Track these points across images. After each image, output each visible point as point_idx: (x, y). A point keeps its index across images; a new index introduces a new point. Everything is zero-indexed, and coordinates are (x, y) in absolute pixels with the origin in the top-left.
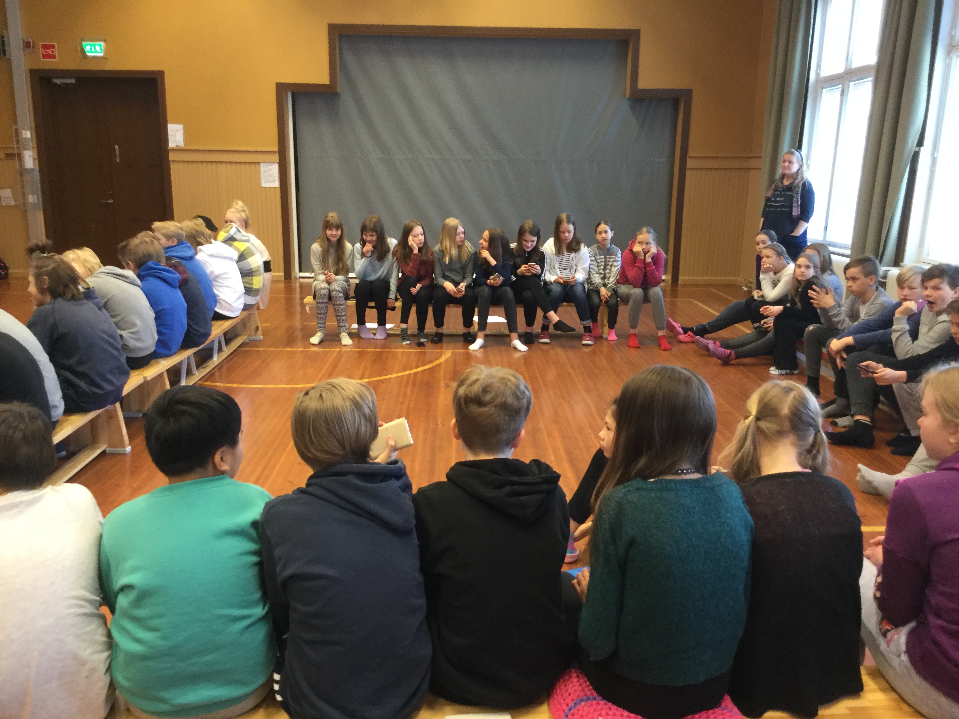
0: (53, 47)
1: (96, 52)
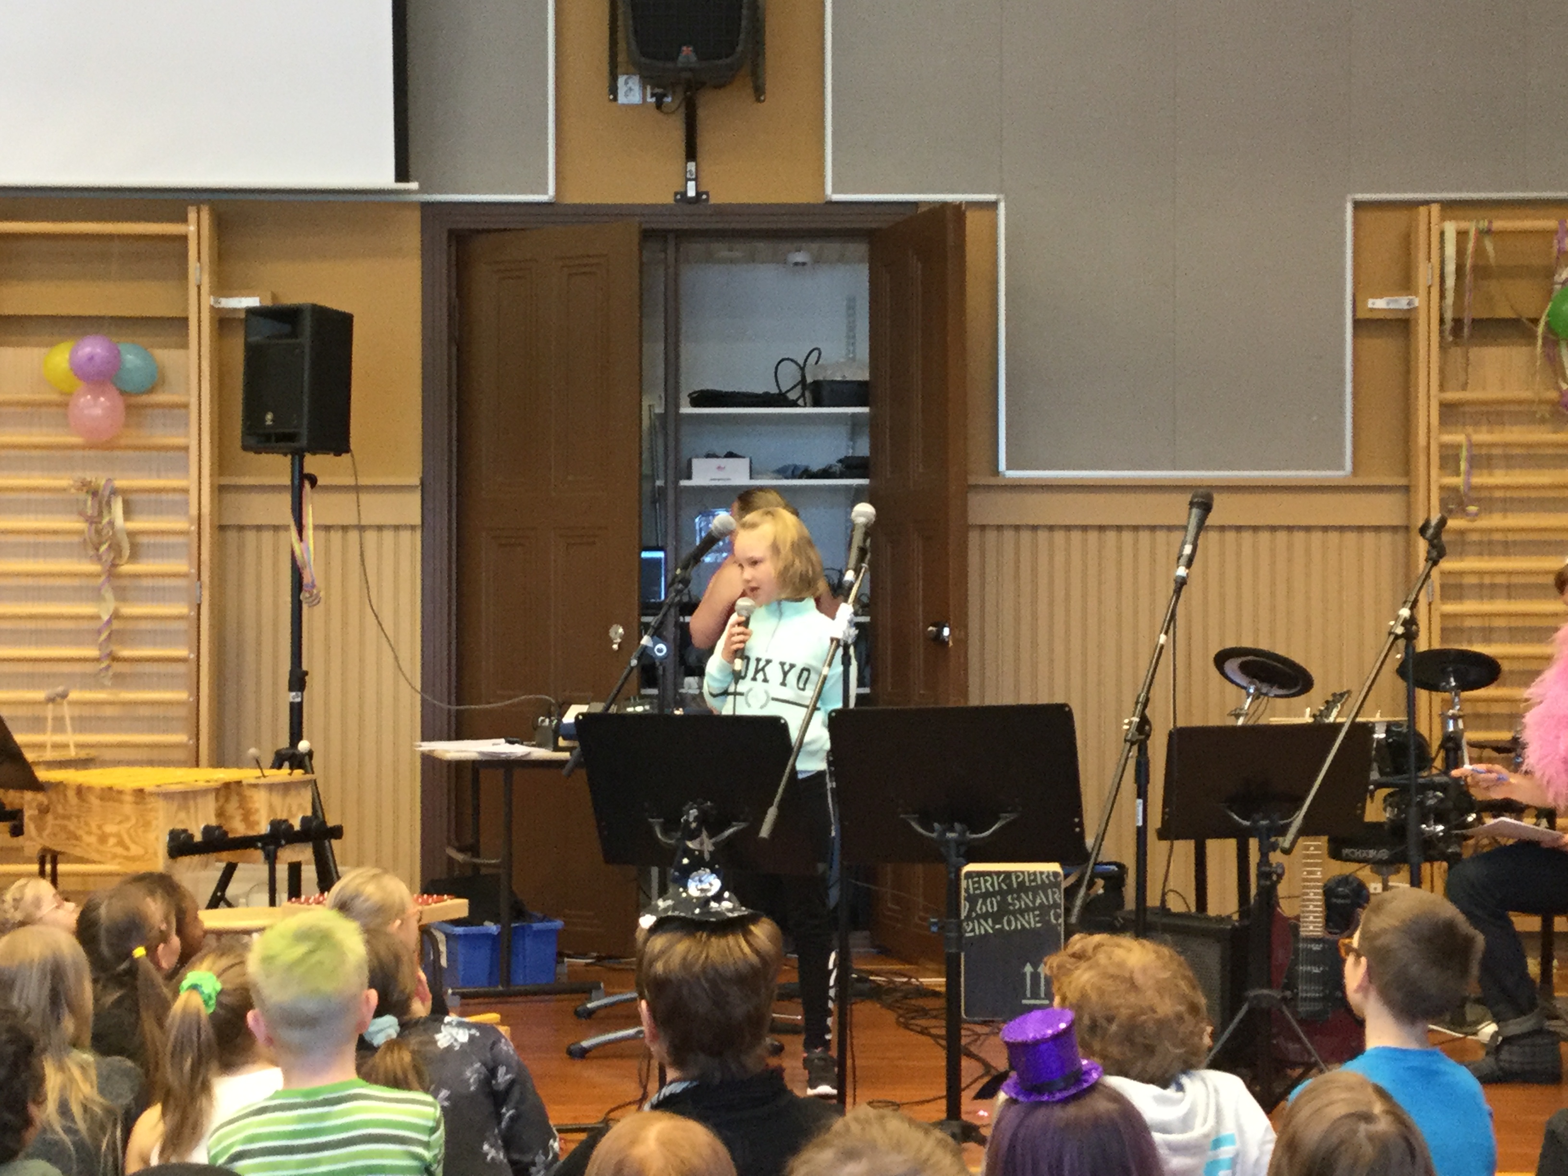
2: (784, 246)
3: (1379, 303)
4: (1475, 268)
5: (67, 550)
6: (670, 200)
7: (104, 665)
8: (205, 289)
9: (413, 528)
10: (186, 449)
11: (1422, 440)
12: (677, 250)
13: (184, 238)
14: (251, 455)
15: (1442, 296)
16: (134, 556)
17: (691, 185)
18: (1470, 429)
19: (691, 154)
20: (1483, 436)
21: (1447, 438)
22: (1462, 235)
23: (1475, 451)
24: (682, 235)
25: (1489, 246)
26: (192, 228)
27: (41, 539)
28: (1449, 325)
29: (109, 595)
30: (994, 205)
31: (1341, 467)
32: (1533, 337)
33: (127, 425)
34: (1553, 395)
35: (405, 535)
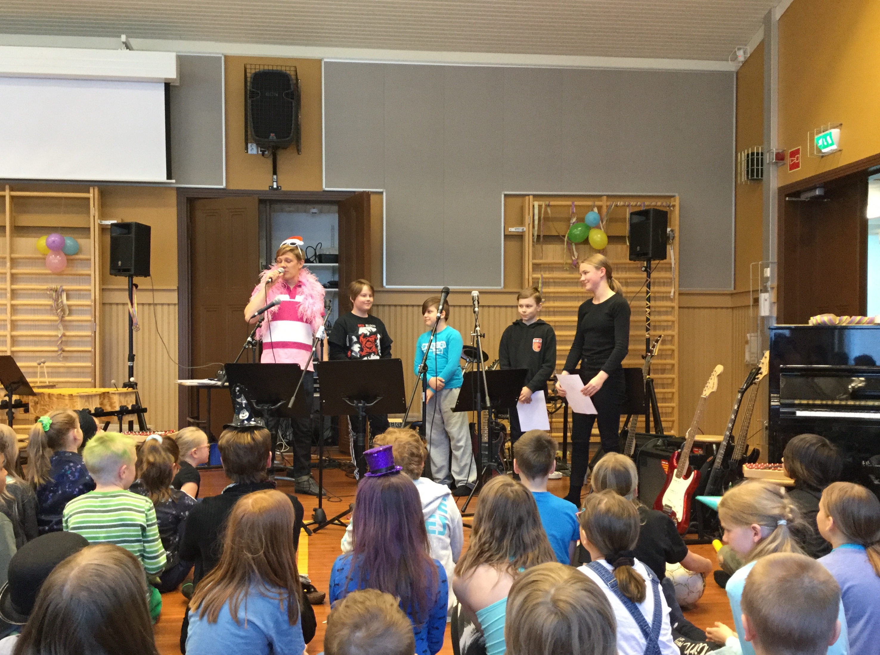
0: (797, 152)
1: (829, 145)
2: (308, 207)
3: (512, 230)
4: (544, 218)
5: (46, 312)
6: (268, 189)
7: (59, 353)
8: (96, 217)
9: (175, 304)
10: (90, 275)
11: (527, 277)
12: (270, 207)
13: (88, 199)
14: (113, 277)
15: (533, 227)
16: (70, 314)
17: (275, 184)
18: (542, 273)
19: (275, 173)
20: (547, 275)
21: (535, 276)
22: (540, 206)
23: (544, 280)
24: (272, 202)
25: (549, 210)
26: (91, 195)
27: (36, 307)
28: (536, 237)
29: (61, 328)
30: (382, 193)
31: (500, 286)
32: (564, 241)
33: (68, 266)
34: (570, 261)
35: (172, 307)
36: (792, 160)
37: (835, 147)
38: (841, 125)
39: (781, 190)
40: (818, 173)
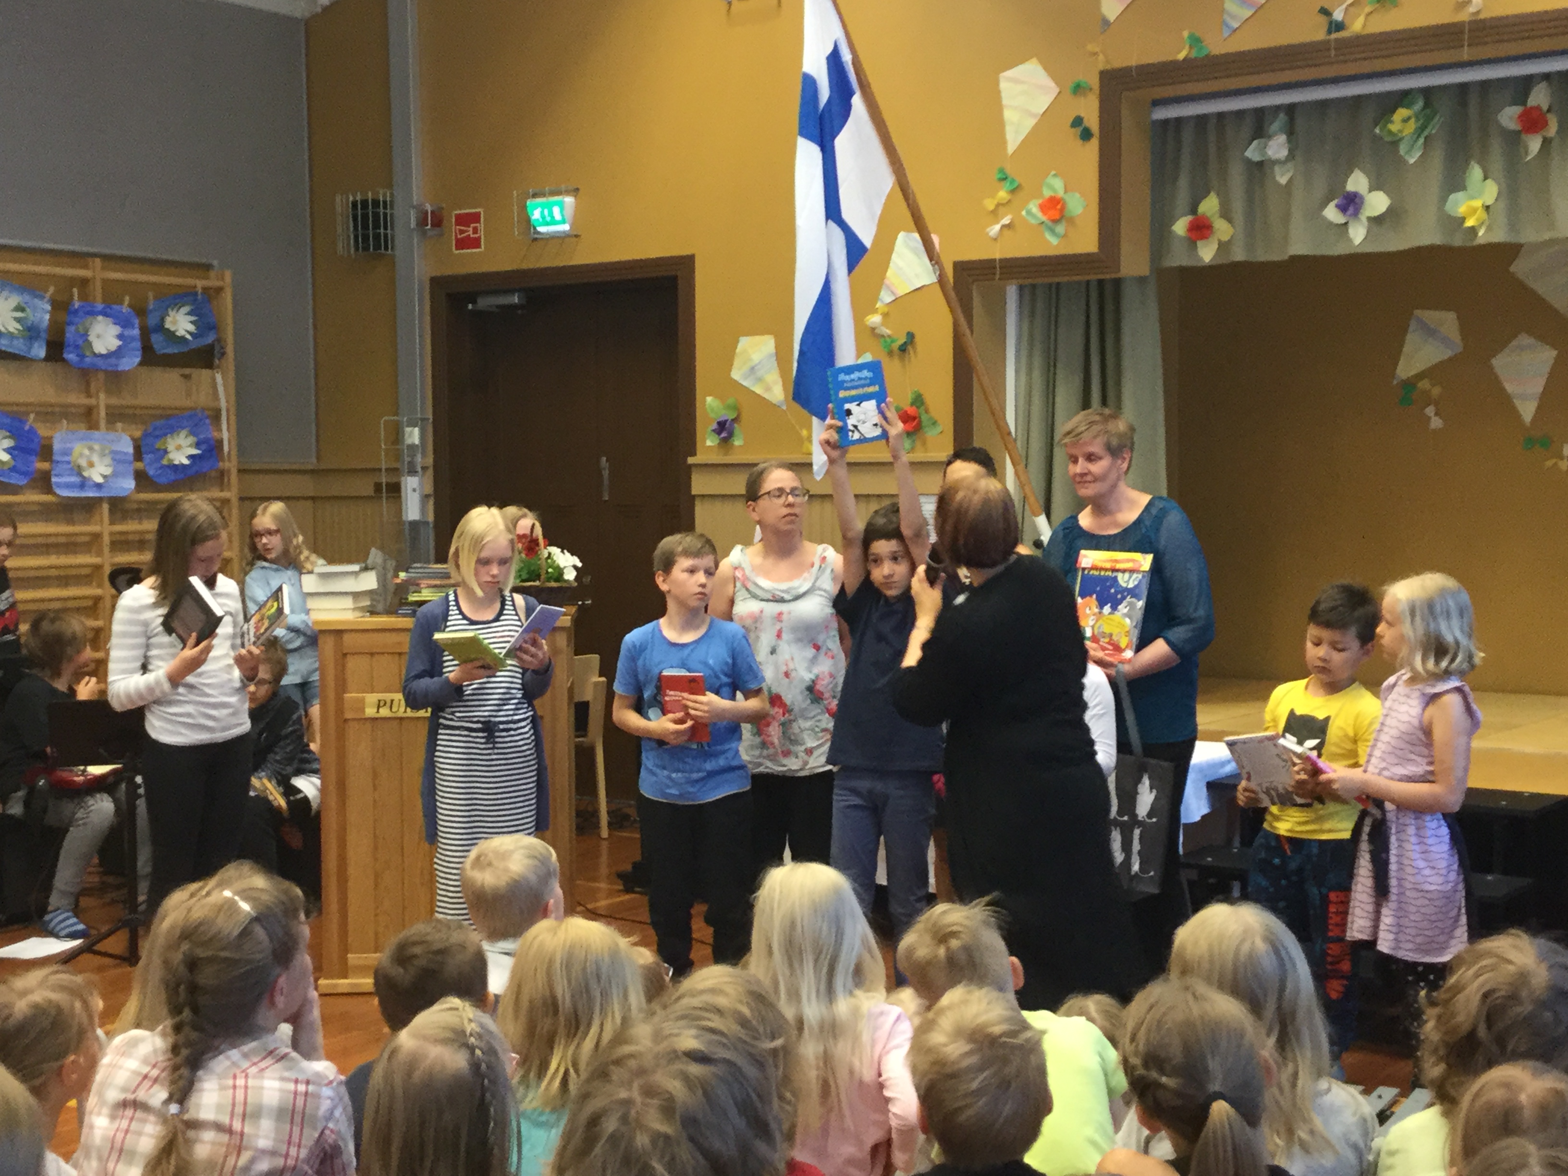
0: (476, 218)
1: (554, 222)
36: (462, 232)
37: (566, 227)
38: (577, 190)
39: (436, 282)
40: (525, 266)
